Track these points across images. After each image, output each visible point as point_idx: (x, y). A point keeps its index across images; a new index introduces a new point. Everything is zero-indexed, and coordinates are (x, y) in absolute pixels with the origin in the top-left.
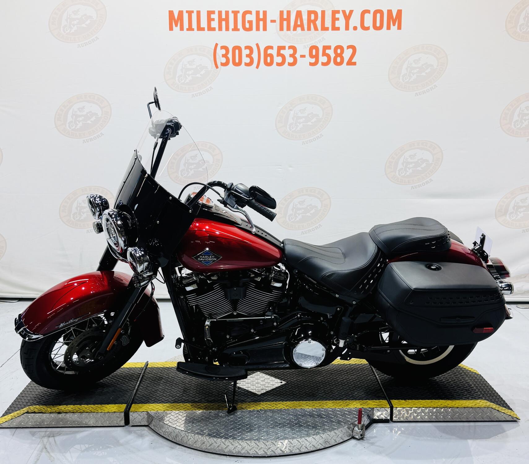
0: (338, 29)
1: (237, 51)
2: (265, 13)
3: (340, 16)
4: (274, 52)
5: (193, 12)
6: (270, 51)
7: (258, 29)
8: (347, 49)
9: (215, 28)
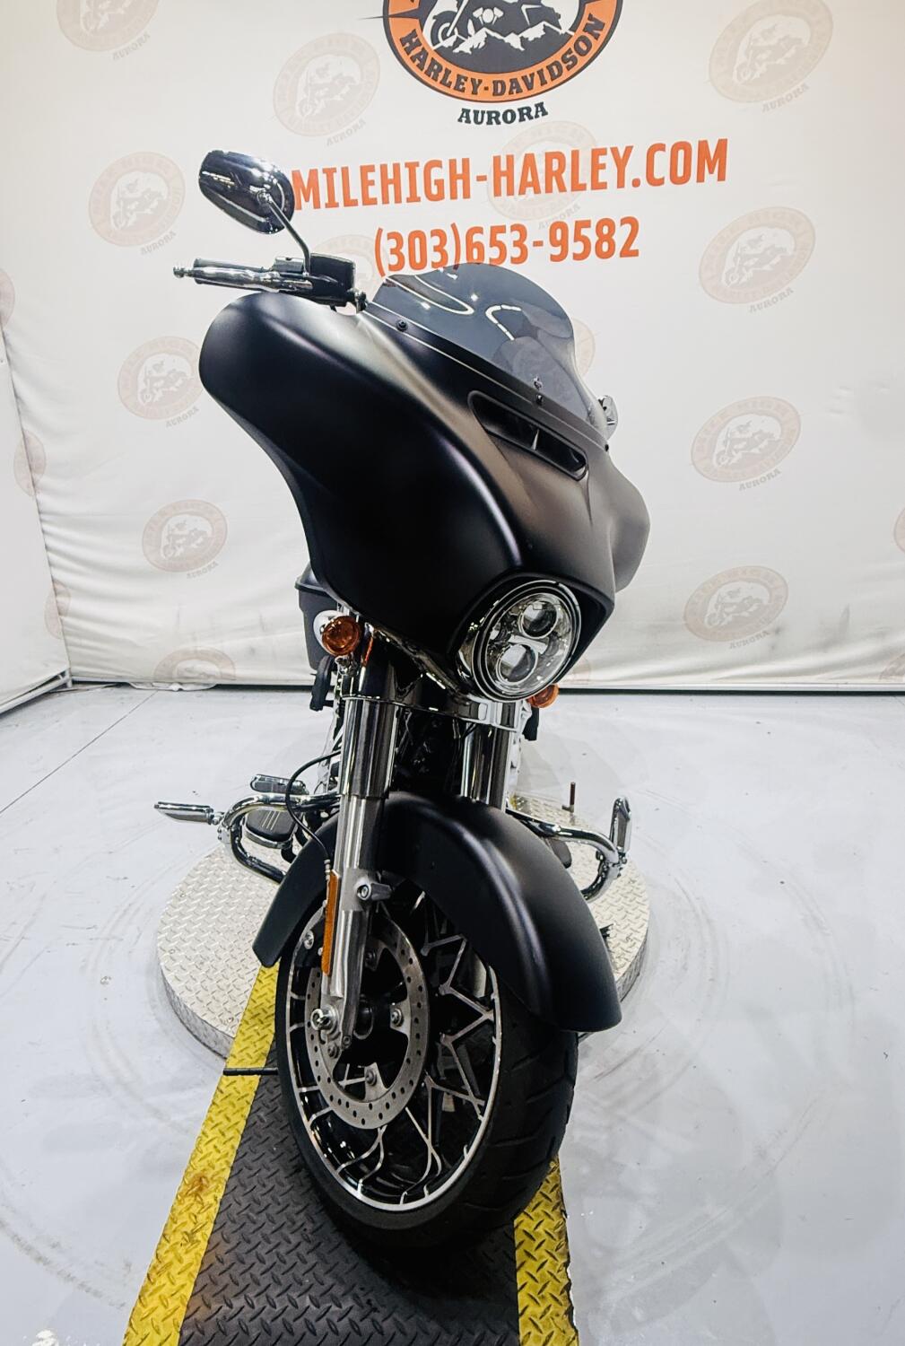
0: (604, 186)
1: (417, 241)
2: (466, 162)
3: (607, 159)
4: (484, 238)
5: (334, 170)
6: (477, 237)
7: (454, 196)
8: (622, 224)
9: (376, 199)
